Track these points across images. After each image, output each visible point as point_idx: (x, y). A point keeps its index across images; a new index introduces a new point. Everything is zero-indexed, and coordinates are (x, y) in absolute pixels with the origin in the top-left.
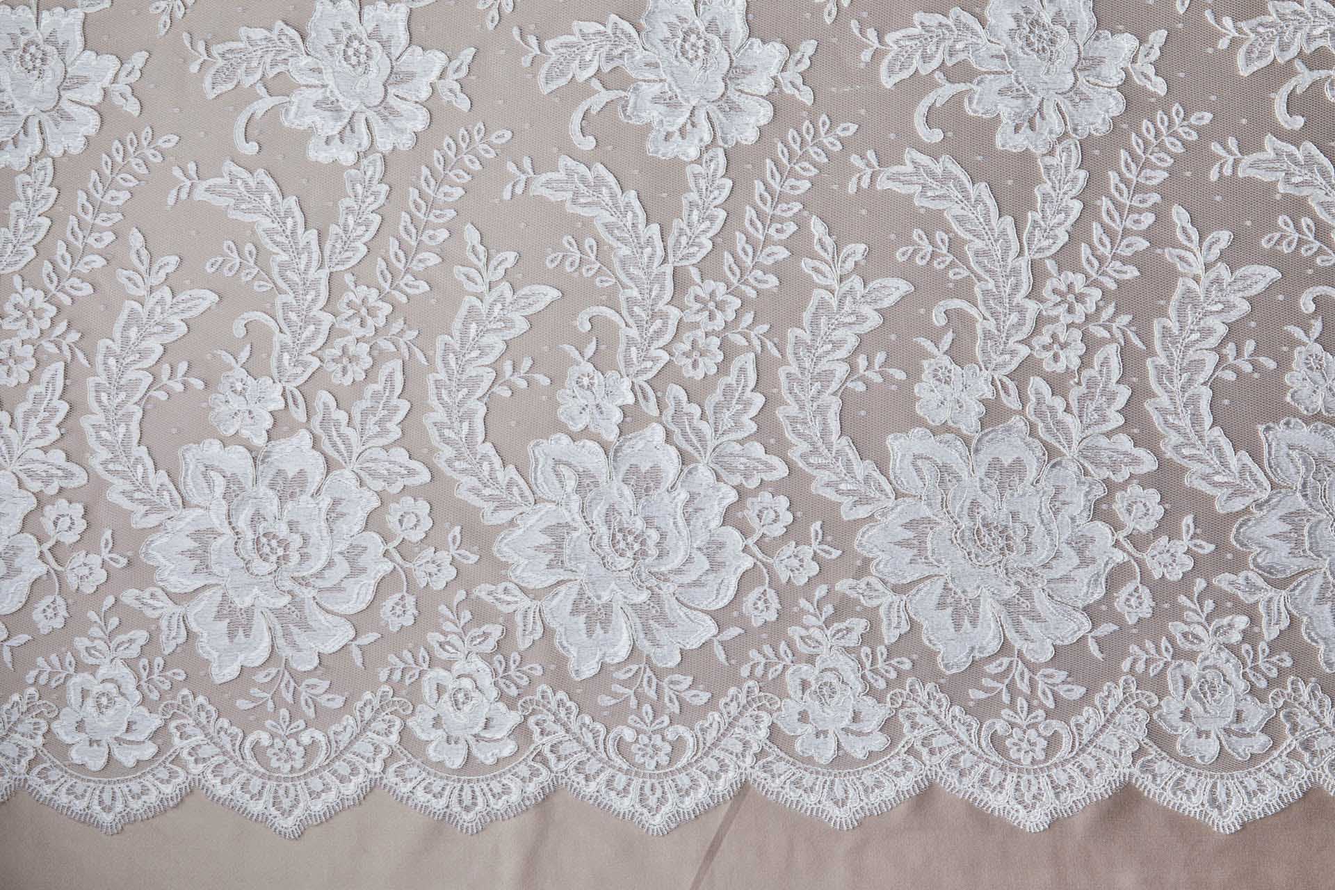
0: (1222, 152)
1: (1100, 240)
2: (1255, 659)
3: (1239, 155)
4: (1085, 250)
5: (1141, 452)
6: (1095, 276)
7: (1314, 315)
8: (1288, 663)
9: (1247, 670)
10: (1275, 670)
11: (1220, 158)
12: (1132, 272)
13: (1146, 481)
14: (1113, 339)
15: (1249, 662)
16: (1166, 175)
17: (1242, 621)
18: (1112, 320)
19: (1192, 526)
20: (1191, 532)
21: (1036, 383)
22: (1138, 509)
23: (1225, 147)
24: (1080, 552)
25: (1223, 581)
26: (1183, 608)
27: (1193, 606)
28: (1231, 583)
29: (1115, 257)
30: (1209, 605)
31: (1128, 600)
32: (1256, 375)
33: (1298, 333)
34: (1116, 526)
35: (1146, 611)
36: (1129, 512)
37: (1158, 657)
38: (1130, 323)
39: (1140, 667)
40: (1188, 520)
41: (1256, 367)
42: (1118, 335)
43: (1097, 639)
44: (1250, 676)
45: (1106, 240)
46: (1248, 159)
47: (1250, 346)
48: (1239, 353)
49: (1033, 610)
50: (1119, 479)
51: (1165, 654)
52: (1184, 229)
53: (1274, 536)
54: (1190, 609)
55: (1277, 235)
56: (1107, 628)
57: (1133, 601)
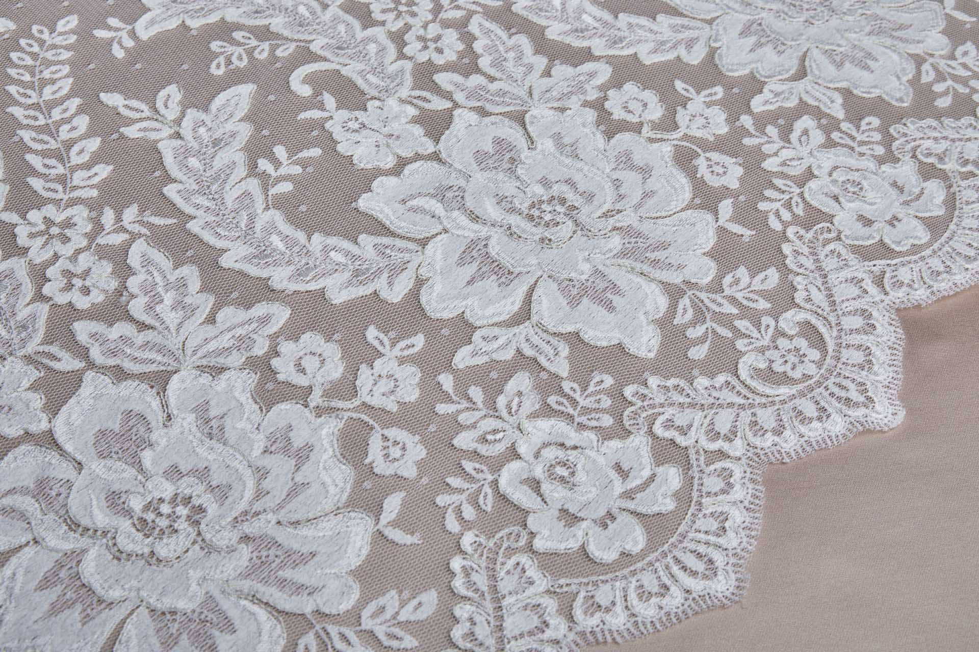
0: (111, 34)
1: (45, 166)
2: (574, 403)
3: (129, 27)
4: (36, 184)
5: (260, 310)
6: (66, 197)
7: (317, 93)
8: (609, 381)
9: (577, 420)
10: (604, 398)
11: (113, 39)
12: (103, 171)
13: (293, 332)
14: (134, 237)
15: (570, 410)
16: (71, 80)
17: (521, 381)
18: (119, 219)
19: (382, 336)
20: (386, 341)
21: (82, 330)
22: (310, 364)
23: (110, 28)
24: (286, 450)
25: (463, 358)
26: (454, 417)
27: (459, 407)
28: (474, 354)
29: (73, 170)
30: (476, 393)
31: (387, 456)
32: (310, 169)
33: (315, 114)
34: (302, 395)
35: (417, 452)
36: (303, 371)
37: (475, 486)
38: (142, 211)
39: (469, 513)
40: (372, 333)
41: (304, 164)
42: (137, 228)
43: (395, 524)
44: (586, 422)
45: (52, 162)
46: (140, 26)
47: (280, 151)
48: (277, 164)
49: (289, 553)
50: (260, 349)
51: (480, 476)
52: (126, 106)
53: (469, 283)
54: (459, 412)
55: (222, 59)
56: (393, 504)
57: (396, 452)
